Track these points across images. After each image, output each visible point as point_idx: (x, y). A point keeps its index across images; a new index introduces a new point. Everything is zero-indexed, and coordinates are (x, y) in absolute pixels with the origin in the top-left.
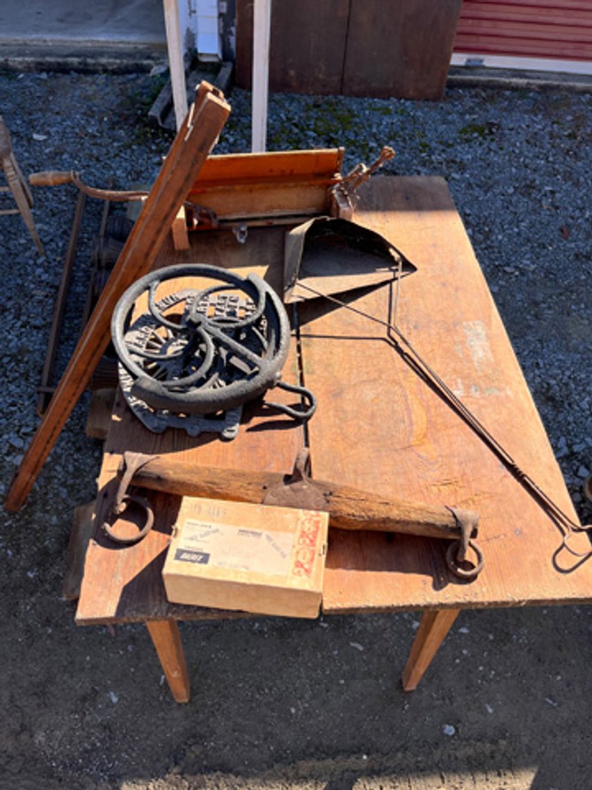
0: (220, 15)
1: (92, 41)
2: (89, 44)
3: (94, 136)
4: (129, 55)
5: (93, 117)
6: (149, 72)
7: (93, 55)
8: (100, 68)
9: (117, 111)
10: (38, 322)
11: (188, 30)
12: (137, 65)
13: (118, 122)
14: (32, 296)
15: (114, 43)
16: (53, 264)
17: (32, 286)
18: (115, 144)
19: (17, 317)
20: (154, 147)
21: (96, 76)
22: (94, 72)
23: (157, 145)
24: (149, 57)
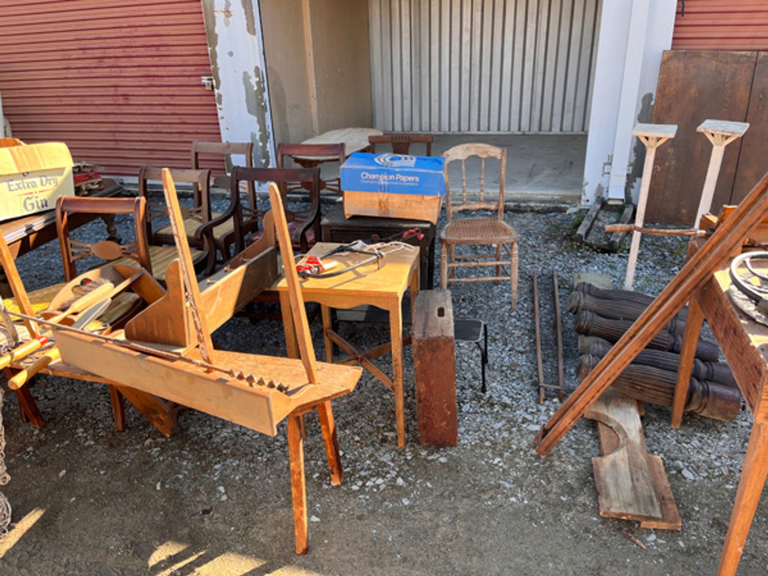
0: (628, 175)
1: (521, 194)
2: (519, 196)
3: (534, 247)
4: (549, 202)
5: (531, 236)
6: (565, 212)
7: (524, 201)
8: (529, 209)
9: (547, 233)
10: (521, 349)
11: (599, 185)
12: (556, 207)
13: (549, 240)
14: (512, 334)
15: (537, 195)
16: (523, 316)
17: (511, 328)
18: (550, 252)
19: (506, 344)
20: (579, 254)
21: (526, 214)
22: (523, 212)
23: (581, 253)
24: (564, 203)
